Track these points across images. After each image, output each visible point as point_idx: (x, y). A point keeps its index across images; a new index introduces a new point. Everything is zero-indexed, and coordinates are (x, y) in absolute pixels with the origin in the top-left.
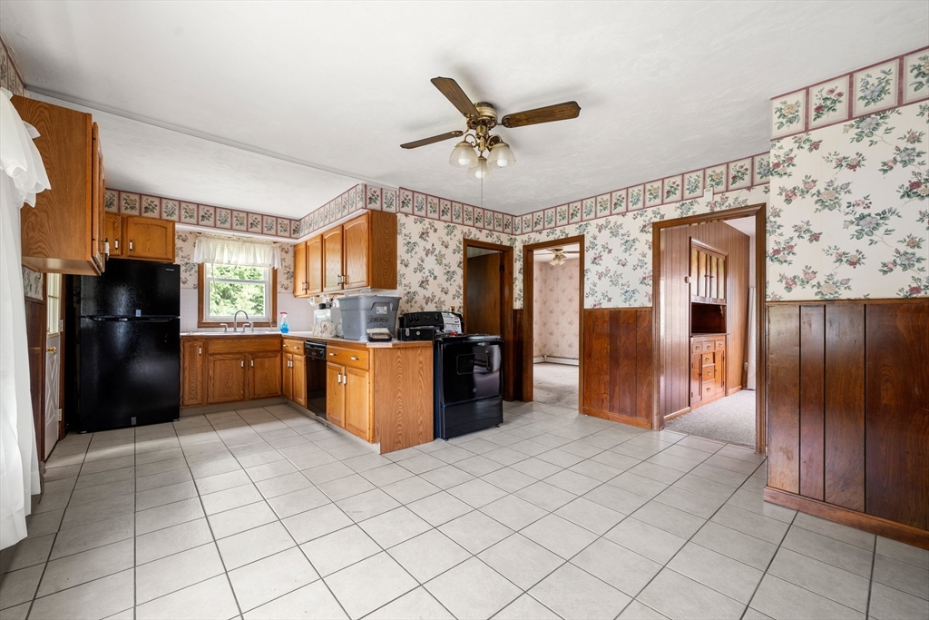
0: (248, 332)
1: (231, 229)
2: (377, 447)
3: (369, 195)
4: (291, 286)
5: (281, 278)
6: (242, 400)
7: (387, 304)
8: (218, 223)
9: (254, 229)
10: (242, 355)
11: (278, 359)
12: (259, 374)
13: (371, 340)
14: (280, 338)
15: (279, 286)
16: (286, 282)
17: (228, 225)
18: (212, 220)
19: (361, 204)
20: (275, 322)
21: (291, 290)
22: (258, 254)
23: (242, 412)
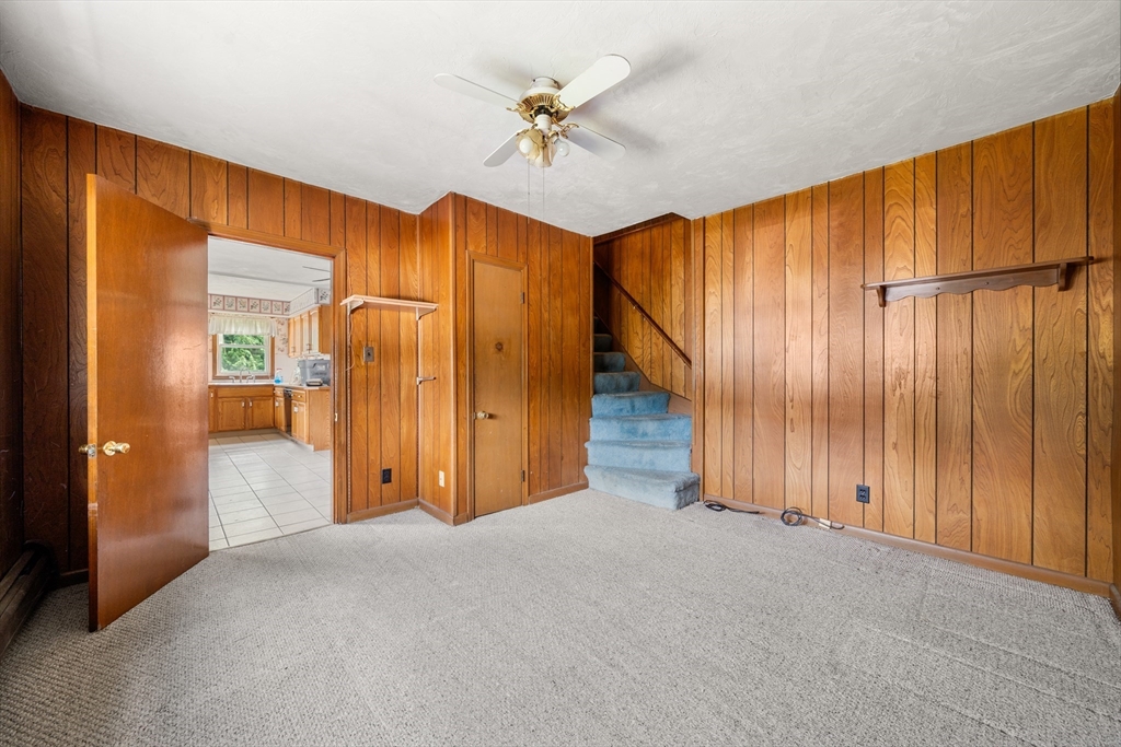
0: (251, 383)
1: (236, 310)
2: (311, 447)
3: (320, 294)
4: (286, 349)
5: (278, 343)
6: (243, 430)
7: (325, 364)
8: (226, 307)
9: (254, 310)
10: (244, 398)
11: (271, 401)
12: (256, 412)
13: (308, 385)
14: (273, 387)
15: (276, 350)
16: (282, 346)
17: (233, 308)
18: (221, 305)
19: (314, 301)
20: (273, 376)
21: (285, 352)
22: (258, 326)
23: (242, 438)
